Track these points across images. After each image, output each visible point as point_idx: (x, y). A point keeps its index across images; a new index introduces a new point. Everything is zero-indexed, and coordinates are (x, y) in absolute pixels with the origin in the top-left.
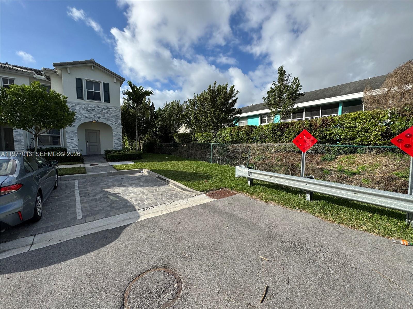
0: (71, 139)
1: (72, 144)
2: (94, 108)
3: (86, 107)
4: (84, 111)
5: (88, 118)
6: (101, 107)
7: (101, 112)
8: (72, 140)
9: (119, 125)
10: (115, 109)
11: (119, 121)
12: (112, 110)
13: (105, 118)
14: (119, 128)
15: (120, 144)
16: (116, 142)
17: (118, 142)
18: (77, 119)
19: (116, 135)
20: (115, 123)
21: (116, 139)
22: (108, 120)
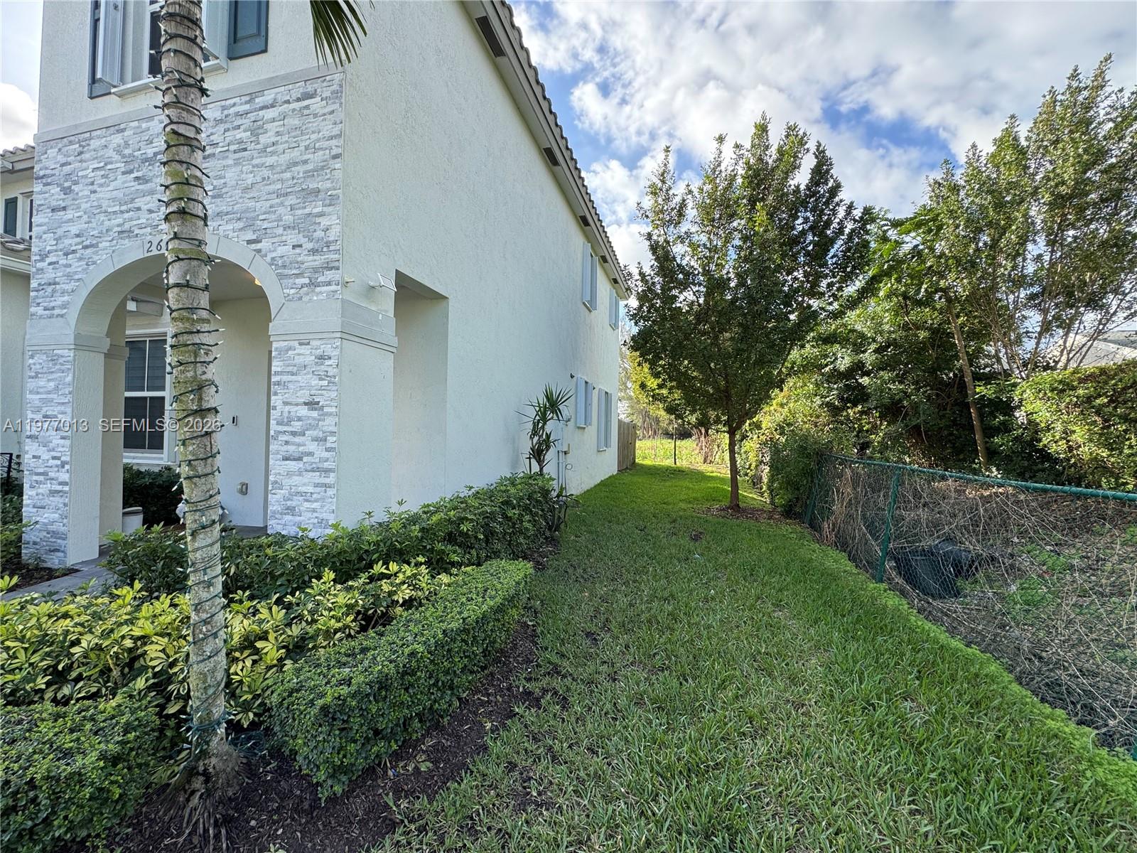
0: (44, 411)
1: (44, 455)
4: (112, 186)
5: (130, 234)
9: (319, 260)
10: (298, 100)
11: (324, 222)
12: (274, 120)
13: (227, 213)
14: (318, 289)
15: (318, 470)
16: (287, 443)
17: (299, 445)
18: (78, 255)
19: (293, 374)
20: (294, 247)
21: (287, 408)
22: (241, 225)
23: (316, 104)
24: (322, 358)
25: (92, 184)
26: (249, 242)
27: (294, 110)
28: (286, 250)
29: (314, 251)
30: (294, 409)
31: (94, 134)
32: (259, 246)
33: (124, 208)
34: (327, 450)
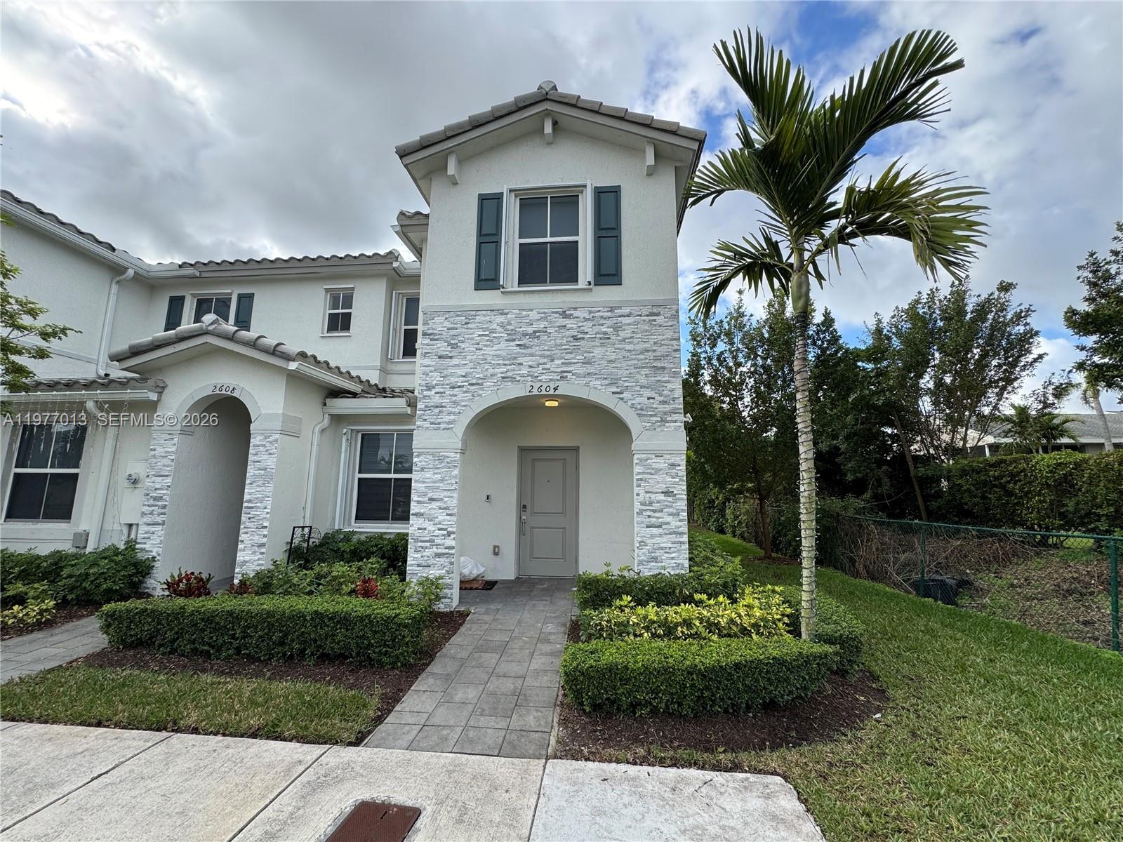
0: (430, 495)
1: (430, 527)
2: (542, 325)
3: (509, 323)
4: (496, 348)
5: (512, 379)
6: (576, 313)
7: (576, 339)
8: (434, 505)
9: (668, 408)
10: (648, 316)
11: (670, 386)
12: (630, 324)
13: (596, 374)
14: (667, 424)
15: (674, 533)
16: (649, 516)
17: (660, 518)
18: (464, 389)
19: (652, 474)
20: (649, 398)
21: (648, 495)
22: (607, 382)
23: (660, 319)
24: (673, 465)
25: (478, 344)
26: (613, 393)
27: (644, 321)
28: (644, 400)
29: (664, 402)
30: (653, 496)
31: (480, 313)
32: (621, 396)
33: (508, 362)
34: (680, 521)
